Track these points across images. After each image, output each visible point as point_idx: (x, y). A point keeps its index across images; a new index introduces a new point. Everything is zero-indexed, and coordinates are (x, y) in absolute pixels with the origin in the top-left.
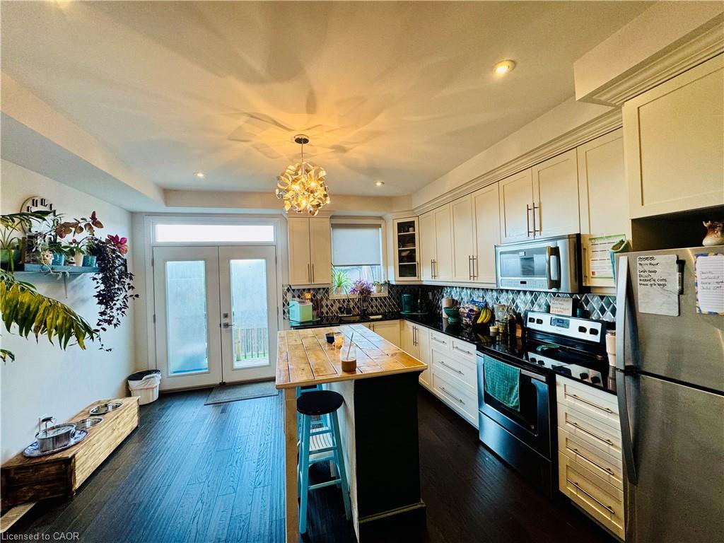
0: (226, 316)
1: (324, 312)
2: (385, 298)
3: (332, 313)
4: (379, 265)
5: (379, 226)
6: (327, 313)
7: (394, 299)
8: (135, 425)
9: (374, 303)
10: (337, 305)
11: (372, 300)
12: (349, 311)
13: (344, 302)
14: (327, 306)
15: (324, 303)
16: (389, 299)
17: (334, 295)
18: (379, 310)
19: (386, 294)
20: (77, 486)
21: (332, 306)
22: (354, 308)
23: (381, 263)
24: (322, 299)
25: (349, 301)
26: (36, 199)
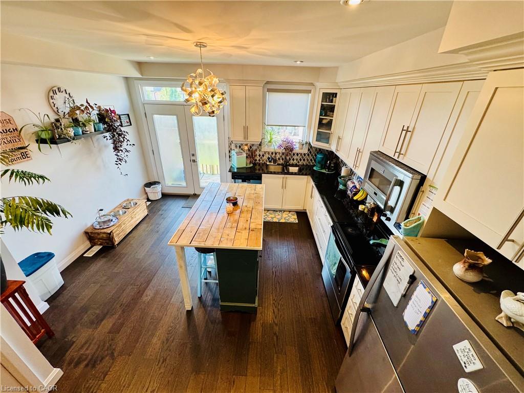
0: (193, 155)
1: (258, 159)
2: (305, 155)
3: (263, 161)
4: (305, 126)
5: (309, 92)
6: (259, 160)
7: (312, 155)
8: (146, 214)
9: (295, 157)
10: (267, 156)
11: (294, 154)
12: (275, 161)
13: (272, 153)
14: (260, 155)
15: (257, 153)
16: (308, 155)
17: (265, 148)
18: (298, 162)
19: (306, 151)
20: (116, 243)
21: (263, 156)
22: (279, 159)
23: (307, 126)
24: (256, 150)
25: (276, 154)
26: (54, 89)
